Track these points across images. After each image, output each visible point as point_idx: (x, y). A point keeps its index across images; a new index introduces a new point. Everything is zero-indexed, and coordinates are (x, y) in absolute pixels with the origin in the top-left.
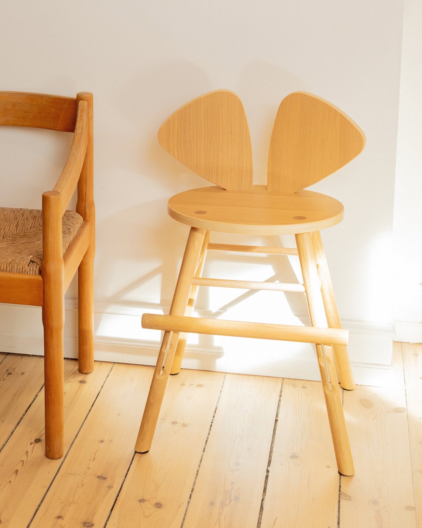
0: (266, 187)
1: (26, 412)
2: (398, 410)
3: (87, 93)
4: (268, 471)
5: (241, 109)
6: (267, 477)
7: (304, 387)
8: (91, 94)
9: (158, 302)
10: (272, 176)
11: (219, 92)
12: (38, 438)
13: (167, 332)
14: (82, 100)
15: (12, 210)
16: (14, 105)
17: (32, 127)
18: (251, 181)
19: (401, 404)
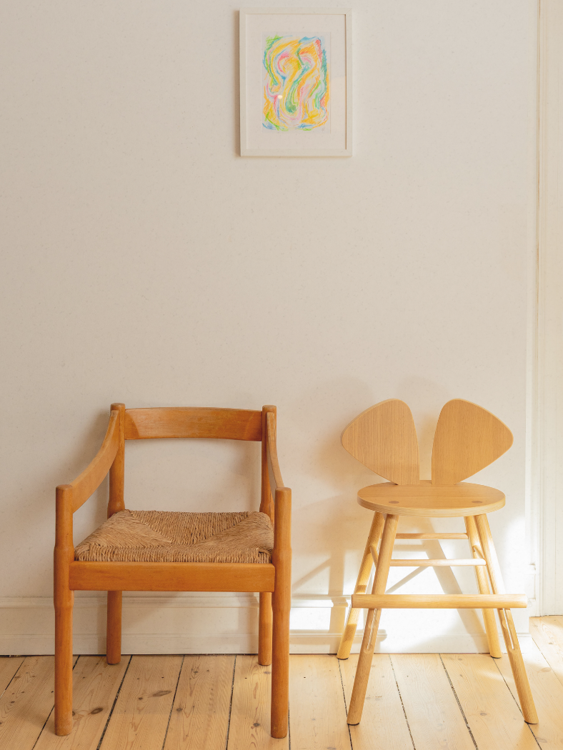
0: (430, 482)
1: (231, 702)
2: (545, 670)
3: (271, 406)
4: (468, 728)
5: (410, 414)
6: (470, 732)
7: (461, 659)
8: (275, 407)
9: (326, 592)
10: (436, 471)
11: (392, 401)
12: (255, 722)
13: (371, 610)
14: (269, 411)
15: (204, 514)
16: (200, 419)
17: (217, 438)
18: (418, 477)
19: (545, 665)
